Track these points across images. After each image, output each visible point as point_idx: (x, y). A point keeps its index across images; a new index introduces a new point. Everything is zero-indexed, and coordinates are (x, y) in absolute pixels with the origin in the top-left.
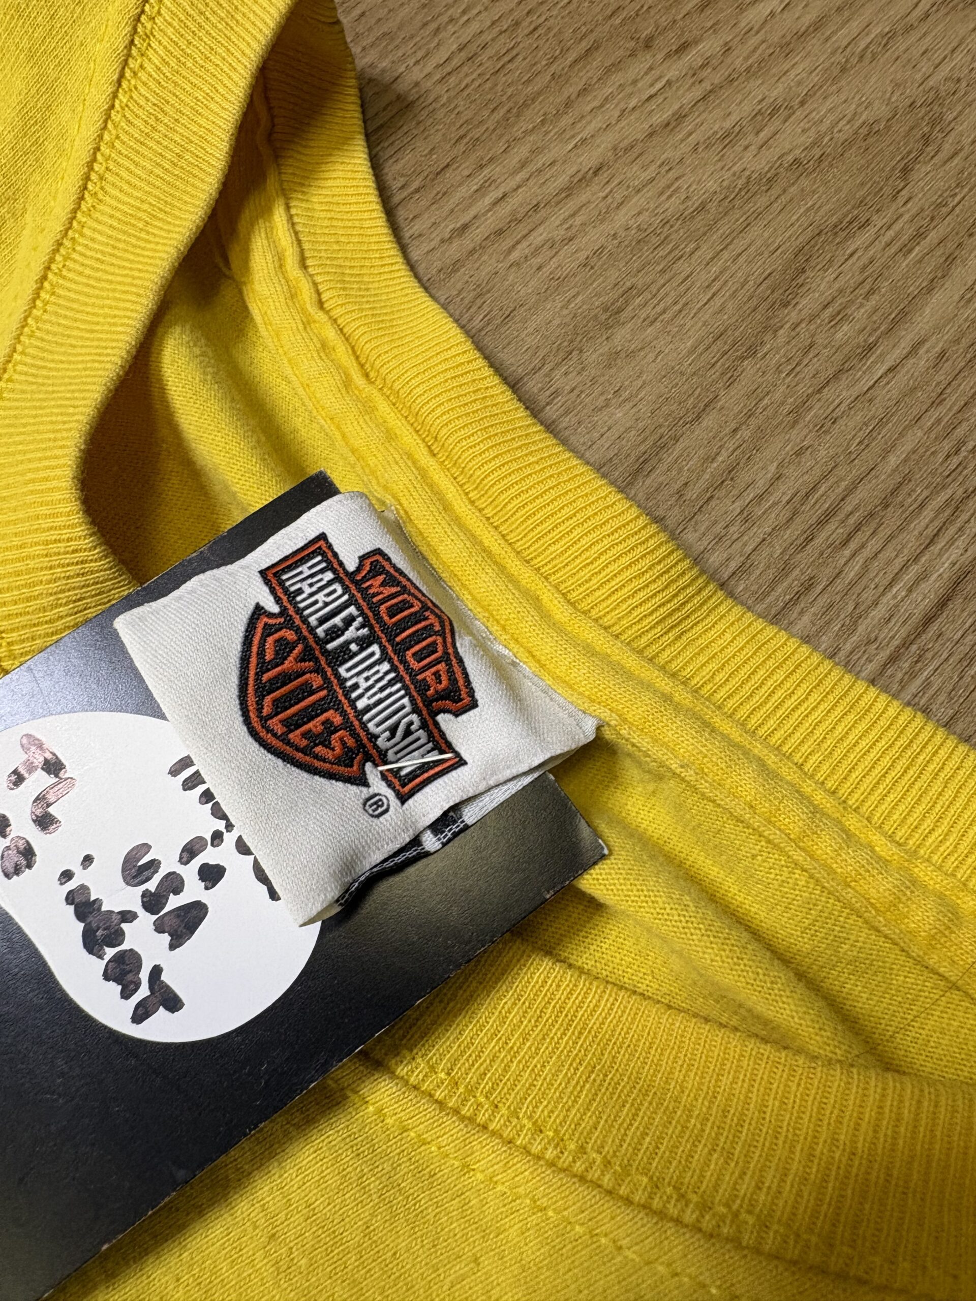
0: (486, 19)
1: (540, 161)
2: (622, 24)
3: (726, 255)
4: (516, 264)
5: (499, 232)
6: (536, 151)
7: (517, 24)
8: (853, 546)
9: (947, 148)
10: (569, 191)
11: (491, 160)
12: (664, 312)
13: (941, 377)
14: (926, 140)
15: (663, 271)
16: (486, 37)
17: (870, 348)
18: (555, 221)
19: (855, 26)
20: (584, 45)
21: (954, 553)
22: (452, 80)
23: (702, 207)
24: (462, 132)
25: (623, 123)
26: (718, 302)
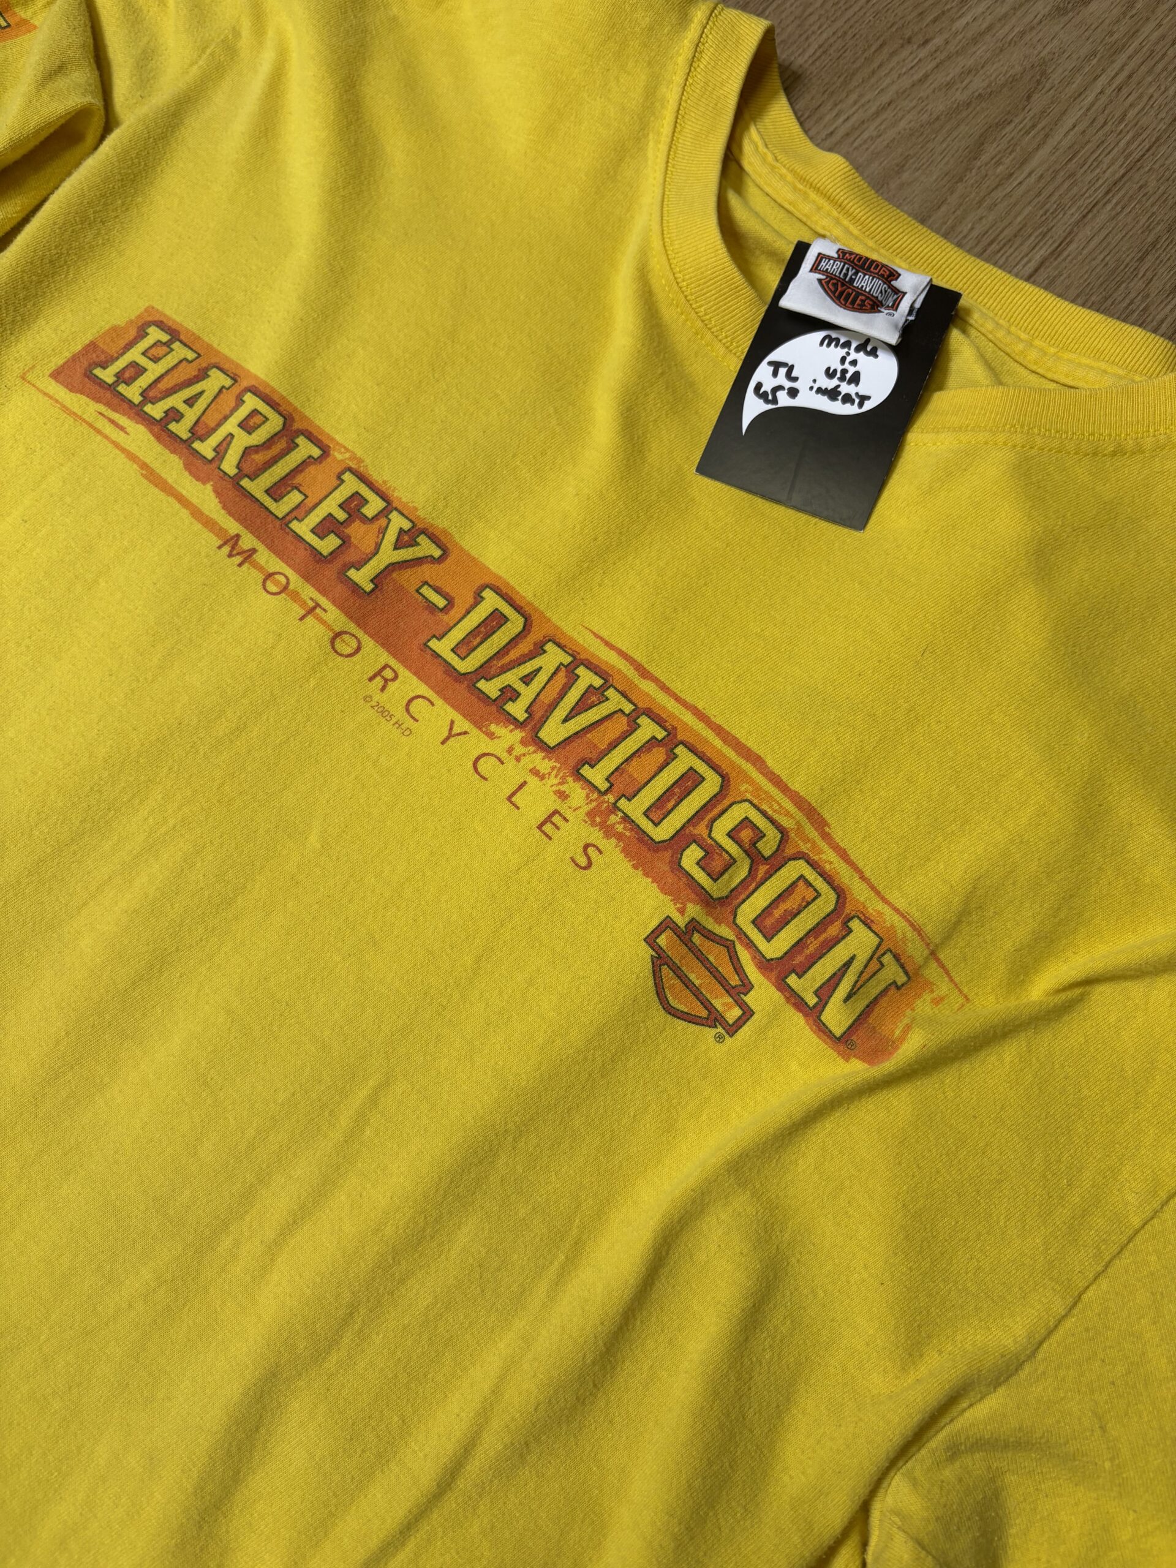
0: (830, 31)
1: (863, 101)
2: (896, 31)
3: (949, 139)
4: (856, 148)
5: (847, 135)
6: (861, 96)
7: (845, 33)
8: (1002, 252)
9: (1048, 86)
10: (877, 114)
11: (840, 101)
12: (923, 165)
13: (1041, 185)
14: (1038, 82)
15: (922, 148)
16: (831, 41)
17: (1011, 175)
18: (872, 128)
19: (1007, 28)
20: (879, 42)
21: (1042, 252)
22: (818, 63)
23: (937, 119)
24: (825, 88)
25: (900, 81)
26: (946, 159)
